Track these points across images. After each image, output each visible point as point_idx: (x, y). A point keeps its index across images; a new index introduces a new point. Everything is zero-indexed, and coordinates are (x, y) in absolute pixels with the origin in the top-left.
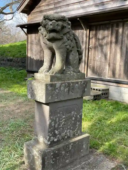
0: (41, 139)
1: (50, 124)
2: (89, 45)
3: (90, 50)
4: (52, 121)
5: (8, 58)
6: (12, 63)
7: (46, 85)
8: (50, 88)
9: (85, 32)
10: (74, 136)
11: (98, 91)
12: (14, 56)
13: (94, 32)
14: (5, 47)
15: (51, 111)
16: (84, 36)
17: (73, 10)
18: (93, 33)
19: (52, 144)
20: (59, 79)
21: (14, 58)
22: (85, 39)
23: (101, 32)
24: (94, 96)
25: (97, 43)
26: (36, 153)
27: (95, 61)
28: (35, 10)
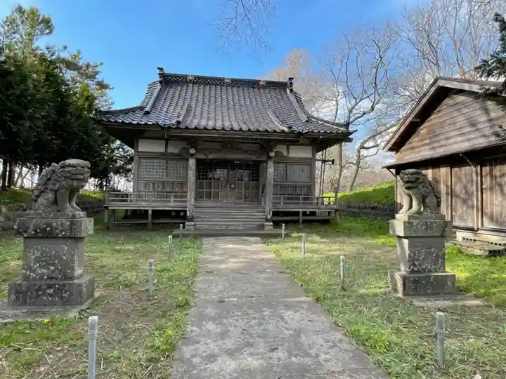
0: (403, 268)
1: (410, 256)
2: (482, 185)
3: (484, 191)
4: (411, 252)
5: (372, 206)
6: (376, 211)
7: (404, 222)
8: (407, 225)
9: (474, 169)
10: (436, 271)
11: (498, 246)
12: (379, 203)
13: (488, 168)
14: (368, 192)
15: (409, 244)
16: (474, 174)
17: (456, 143)
18: (486, 169)
19: (413, 272)
20: (416, 218)
21: (380, 205)
22: (475, 178)
23: (498, 167)
24: (490, 252)
25: (494, 183)
26: (398, 276)
27: (493, 205)
28: (406, 146)
